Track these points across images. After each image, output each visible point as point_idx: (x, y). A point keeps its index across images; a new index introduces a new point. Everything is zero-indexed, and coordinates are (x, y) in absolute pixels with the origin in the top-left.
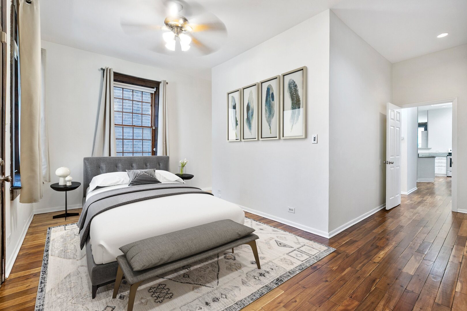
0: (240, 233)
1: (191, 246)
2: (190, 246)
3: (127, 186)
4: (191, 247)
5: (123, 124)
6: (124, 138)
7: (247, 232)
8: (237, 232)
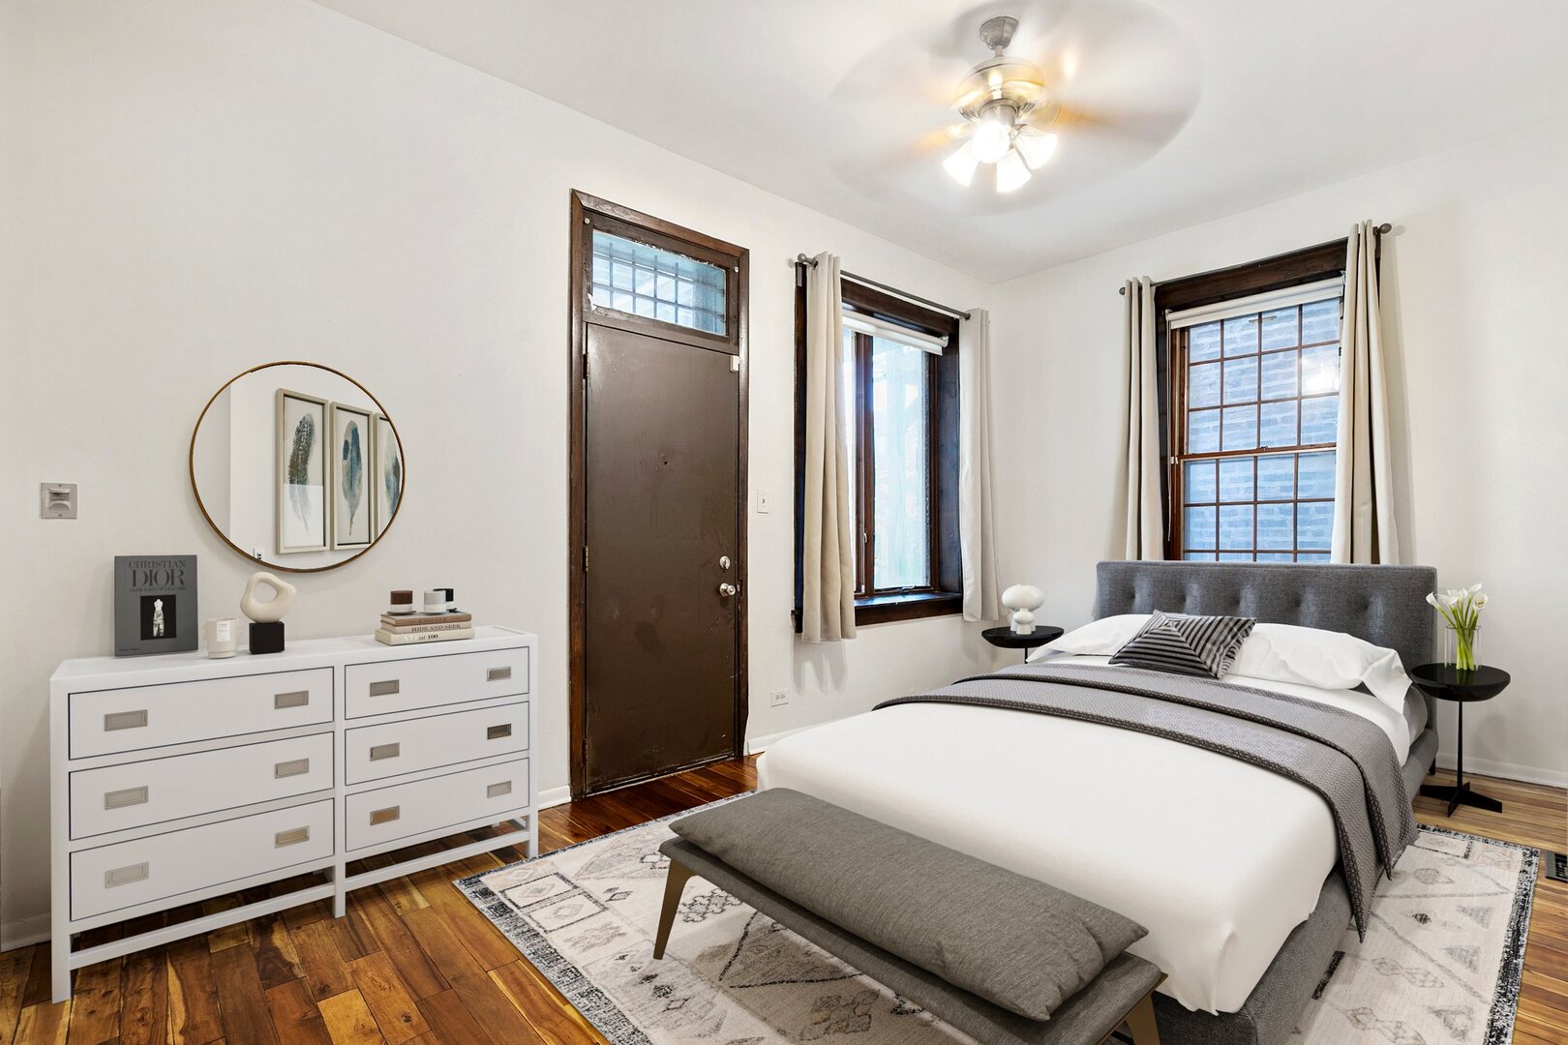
0: (949, 957)
1: (777, 862)
2: (776, 860)
3: (1104, 663)
4: (774, 864)
5: (1223, 451)
6: (1222, 499)
7: (984, 981)
8: (939, 943)
